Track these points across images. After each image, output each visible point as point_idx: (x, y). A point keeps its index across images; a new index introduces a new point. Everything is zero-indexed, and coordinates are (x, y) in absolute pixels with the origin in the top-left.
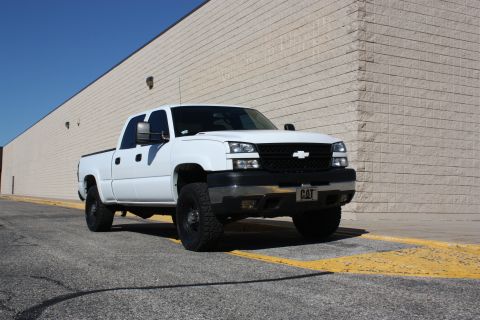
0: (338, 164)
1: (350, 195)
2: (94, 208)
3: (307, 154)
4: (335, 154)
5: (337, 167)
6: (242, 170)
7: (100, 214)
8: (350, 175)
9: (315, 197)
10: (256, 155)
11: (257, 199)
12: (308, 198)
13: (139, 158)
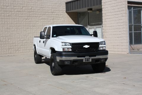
1: (106, 59)
2: (36, 56)
3: (89, 46)
4: (100, 46)
5: (101, 50)
6: (66, 52)
9: (90, 61)
10: (71, 47)
11: (70, 61)
12: (88, 61)
13: (44, 42)
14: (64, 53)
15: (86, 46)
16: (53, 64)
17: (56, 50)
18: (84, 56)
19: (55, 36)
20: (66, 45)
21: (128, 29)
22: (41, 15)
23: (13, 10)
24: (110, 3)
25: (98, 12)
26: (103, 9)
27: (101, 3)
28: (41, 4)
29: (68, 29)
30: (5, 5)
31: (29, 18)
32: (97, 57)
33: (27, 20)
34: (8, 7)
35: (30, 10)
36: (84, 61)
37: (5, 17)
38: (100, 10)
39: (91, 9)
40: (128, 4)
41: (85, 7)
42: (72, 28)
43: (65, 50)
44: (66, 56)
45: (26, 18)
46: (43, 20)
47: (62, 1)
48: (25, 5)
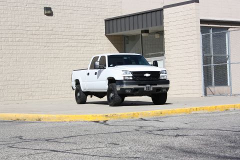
0: (162, 78)
1: (167, 89)
2: (78, 94)
3: (150, 75)
4: (161, 75)
8: (167, 82)
9: (151, 89)
10: (132, 75)
11: (131, 89)
12: (149, 89)
13: (96, 73)
14: (125, 82)
15: (147, 75)
16: (112, 95)
17: (116, 78)
18: (145, 85)
19: (112, 65)
20: (126, 74)
21: (201, 62)
22: (67, 40)
23: (24, 32)
25: (157, 36)
26: (165, 32)
27: (162, 23)
29: (125, 58)
30: (13, 24)
32: (158, 86)
33: (46, 48)
34: (18, 28)
35: (50, 32)
36: (145, 90)
38: (161, 33)
39: (147, 31)
40: (201, 24)
41: (138, 28)
42: (129, 58)
43: (126, 79)
44: (127, 84)
46: (71, 48)
47: (99, 17)
48: (43, 25)
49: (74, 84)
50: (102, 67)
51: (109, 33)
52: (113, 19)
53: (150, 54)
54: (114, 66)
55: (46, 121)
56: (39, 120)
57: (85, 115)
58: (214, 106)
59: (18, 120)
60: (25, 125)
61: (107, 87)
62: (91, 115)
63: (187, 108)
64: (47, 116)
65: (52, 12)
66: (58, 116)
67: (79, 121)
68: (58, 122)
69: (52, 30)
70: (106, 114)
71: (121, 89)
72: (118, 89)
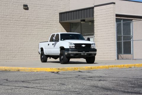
0: (92, 48)
1: (95, 54)
2: (42, 57)
4: (92, 46)
6: (71, 48)
7: (44, 58)
8: (95, 50)
9: (86, 54)
10: (74, 46)
11: (74, 54)
12: (84, 54)
13: (53, 44)
15: (84, 46)
16: (62, 57)
18: (82, 52)
19: (63, 39)
20: (71, 45)
22: (36, 25)
23: (11, 19)
24: (101, 16)
25: (90, 23)
26: (95, 21)
27: (93, 16)
28: (37, 14)
29: (70, 35)
30: (4, 14)
31: (25, 27)
32: (90, 52)
33: (24, 29)
34: (7, 17)
35: (27, 20)
36: (82, 54)
37: (5, 26)
38: (93, 22)
39: (84, 21)
40: (116, 17)
41: (79, 19)
42: (73, 35)
44: (71, 51)
45: (23, 26)
46: (39, 29)
47: (56, 11)
48: (23, 15)
49: (40, 50)
50: (57, 40)
51: (62, 21)
52: (64, 13)
53: (86, 34)
54: (64, 40)
55: (23, 71)
56: (19, 70)
57: (46, 68)
58: (122, 65)
59: (6, 70)
60: (10, 73)
61: (59, 52)
62: (49, 68)
63: (107, 66)
64: (23, 68)
65: (28, 8)
66: (30, 68)
67: (42, 72)
68: (30, 72)
69: (28, 18)
70: (59, 68)
71: (68, 54)
72: (66, 54)
